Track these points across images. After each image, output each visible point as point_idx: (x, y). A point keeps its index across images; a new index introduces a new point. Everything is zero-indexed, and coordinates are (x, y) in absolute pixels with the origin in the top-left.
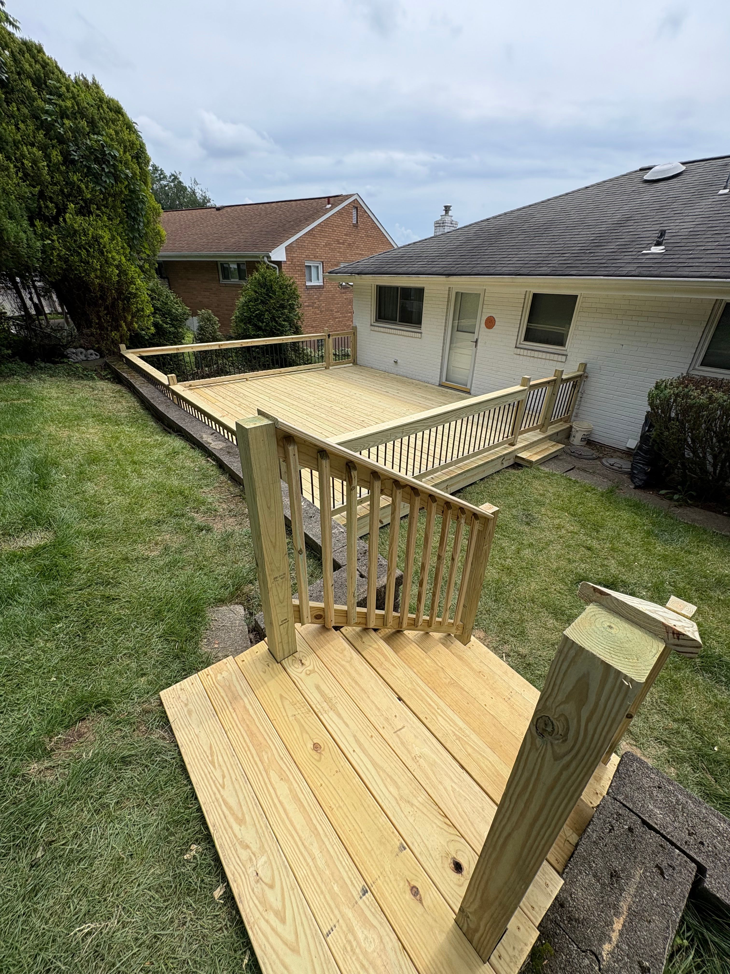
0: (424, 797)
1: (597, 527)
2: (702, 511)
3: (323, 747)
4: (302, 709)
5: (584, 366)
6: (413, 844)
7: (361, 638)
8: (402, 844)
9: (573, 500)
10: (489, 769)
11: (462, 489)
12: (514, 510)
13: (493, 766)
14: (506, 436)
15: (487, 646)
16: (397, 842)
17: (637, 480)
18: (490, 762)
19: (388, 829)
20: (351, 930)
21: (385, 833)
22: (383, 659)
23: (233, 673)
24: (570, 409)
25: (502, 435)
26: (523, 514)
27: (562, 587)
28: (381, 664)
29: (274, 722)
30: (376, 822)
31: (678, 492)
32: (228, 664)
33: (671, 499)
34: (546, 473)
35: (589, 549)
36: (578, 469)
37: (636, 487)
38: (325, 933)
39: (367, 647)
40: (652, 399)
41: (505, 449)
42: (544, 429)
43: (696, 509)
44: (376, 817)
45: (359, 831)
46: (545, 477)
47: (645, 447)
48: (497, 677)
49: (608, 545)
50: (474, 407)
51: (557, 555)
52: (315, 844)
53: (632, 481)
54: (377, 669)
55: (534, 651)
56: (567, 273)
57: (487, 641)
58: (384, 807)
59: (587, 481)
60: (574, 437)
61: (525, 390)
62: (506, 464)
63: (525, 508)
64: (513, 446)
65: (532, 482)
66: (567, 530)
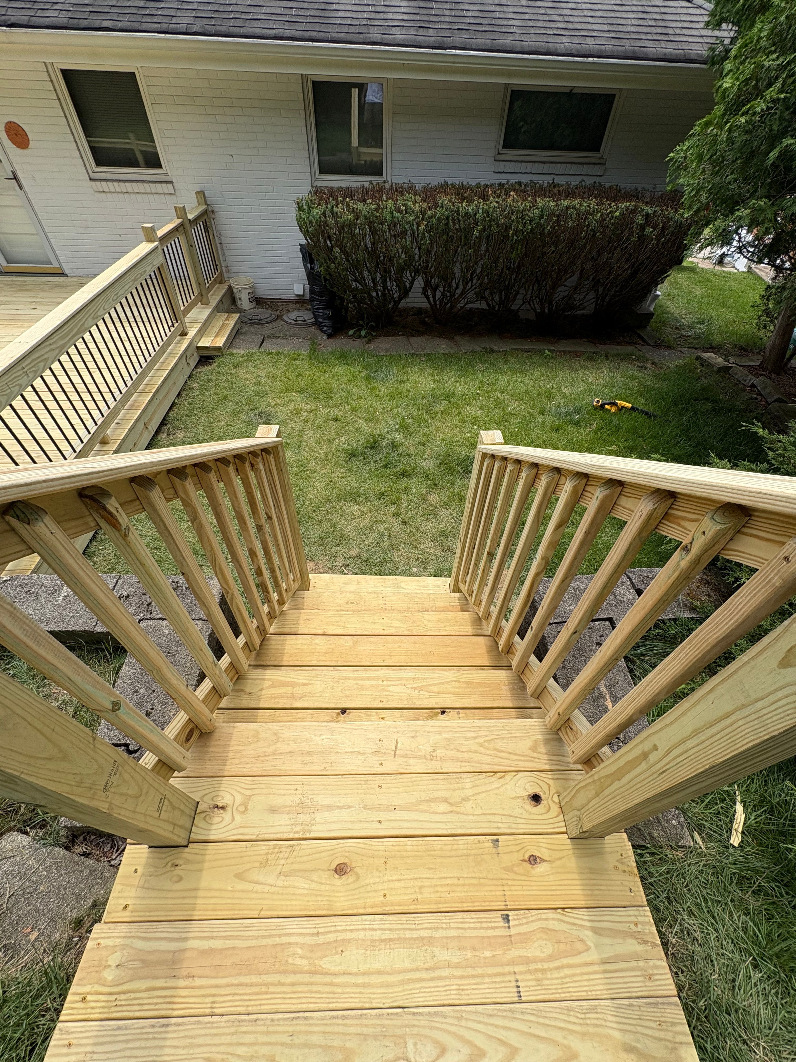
0: (468, 780)
1: (328, 394)
2: (385, 338)
3: (346, 861)
4: (281, 855)
5: (201, 194)
6: (498, 828)
7: (242, 690)
8: (492, 840)
9: (290, 375)
10: (459, 688)
11: (164, 419)
12: (242, 415)
13: (459, 682)
14: (170, 324)
15: (325, 572)
16: (487, 842)
17: (326, 328)
18: (455, 681)
19: (474, 846)
20: (527, 961)
21: (474, 852)
22: (289, 690)
23: (128, 941)
24: (217, 263)
25: (165, 325)
26: (255, 415)
27: (342, 470)
28: (293, 697)
29: (264, 913)
30: (460, 853)
31: (361, 327)
32: (102, 942)
33: (360, 337)
34: (243, 356)
35: (336, 420)
36: (269, 337)
37: (329, 336)
38: (516, 999)
39: (259, 693)
40: (303, 227)
41: (179, 342)
42: (204, 299)
43: (381, 338)
44: (455, 850)
45: (456, 881)
46: (245, 361)
47: (317, 289)
48: (363, 595)
49: (348, 408)
50: (108, 292)
51: (316, 442)
52: (437, 951)
53: (322, 331)
54: (294, 706)
55: (362, 545)
56: (97, 24)
57: (320, 567)
58: (453, 832)
59: (287, 348)
60: (240, 299)
61: (156, 248)
62: (193, 365)
63: (252, 407)
64: (186, 335)
65: (236, 373)
66: (306, 411)
